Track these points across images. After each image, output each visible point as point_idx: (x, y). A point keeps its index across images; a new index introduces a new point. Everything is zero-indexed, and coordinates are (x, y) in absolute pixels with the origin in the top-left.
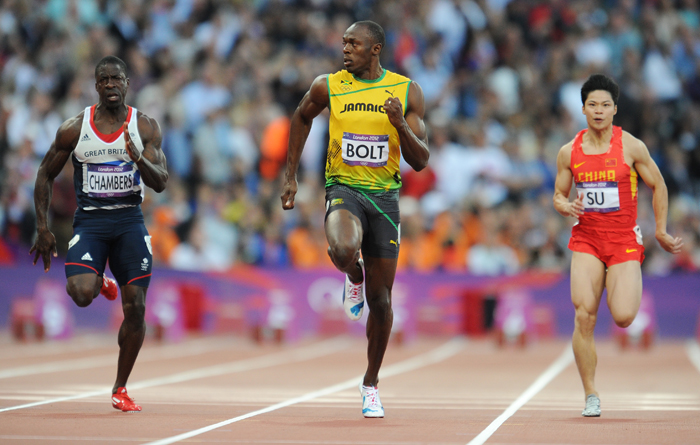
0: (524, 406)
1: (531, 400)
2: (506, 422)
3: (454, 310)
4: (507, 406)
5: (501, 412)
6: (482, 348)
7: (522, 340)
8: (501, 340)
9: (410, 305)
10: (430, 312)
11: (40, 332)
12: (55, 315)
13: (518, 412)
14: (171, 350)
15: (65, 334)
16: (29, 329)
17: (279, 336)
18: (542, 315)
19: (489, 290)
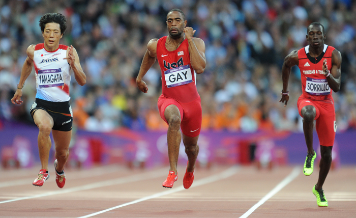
0: (269, 199)
1: (273, 197)
2: (259, 207)
3: (234, 151)
4: (260, 199)
5: (257, 202)
6: (249, 171)
7: (271, 166)
8: (259, 166)
9: (211, 148)
10: (222, 152)
11: (17, 165)
12: (24, 156)
13: (266, 202)
14: (85, 173)
15: (30, 165)
16: (11, 163)
17: (143, 166)
18: (280, 153)
19: (252, 140)
